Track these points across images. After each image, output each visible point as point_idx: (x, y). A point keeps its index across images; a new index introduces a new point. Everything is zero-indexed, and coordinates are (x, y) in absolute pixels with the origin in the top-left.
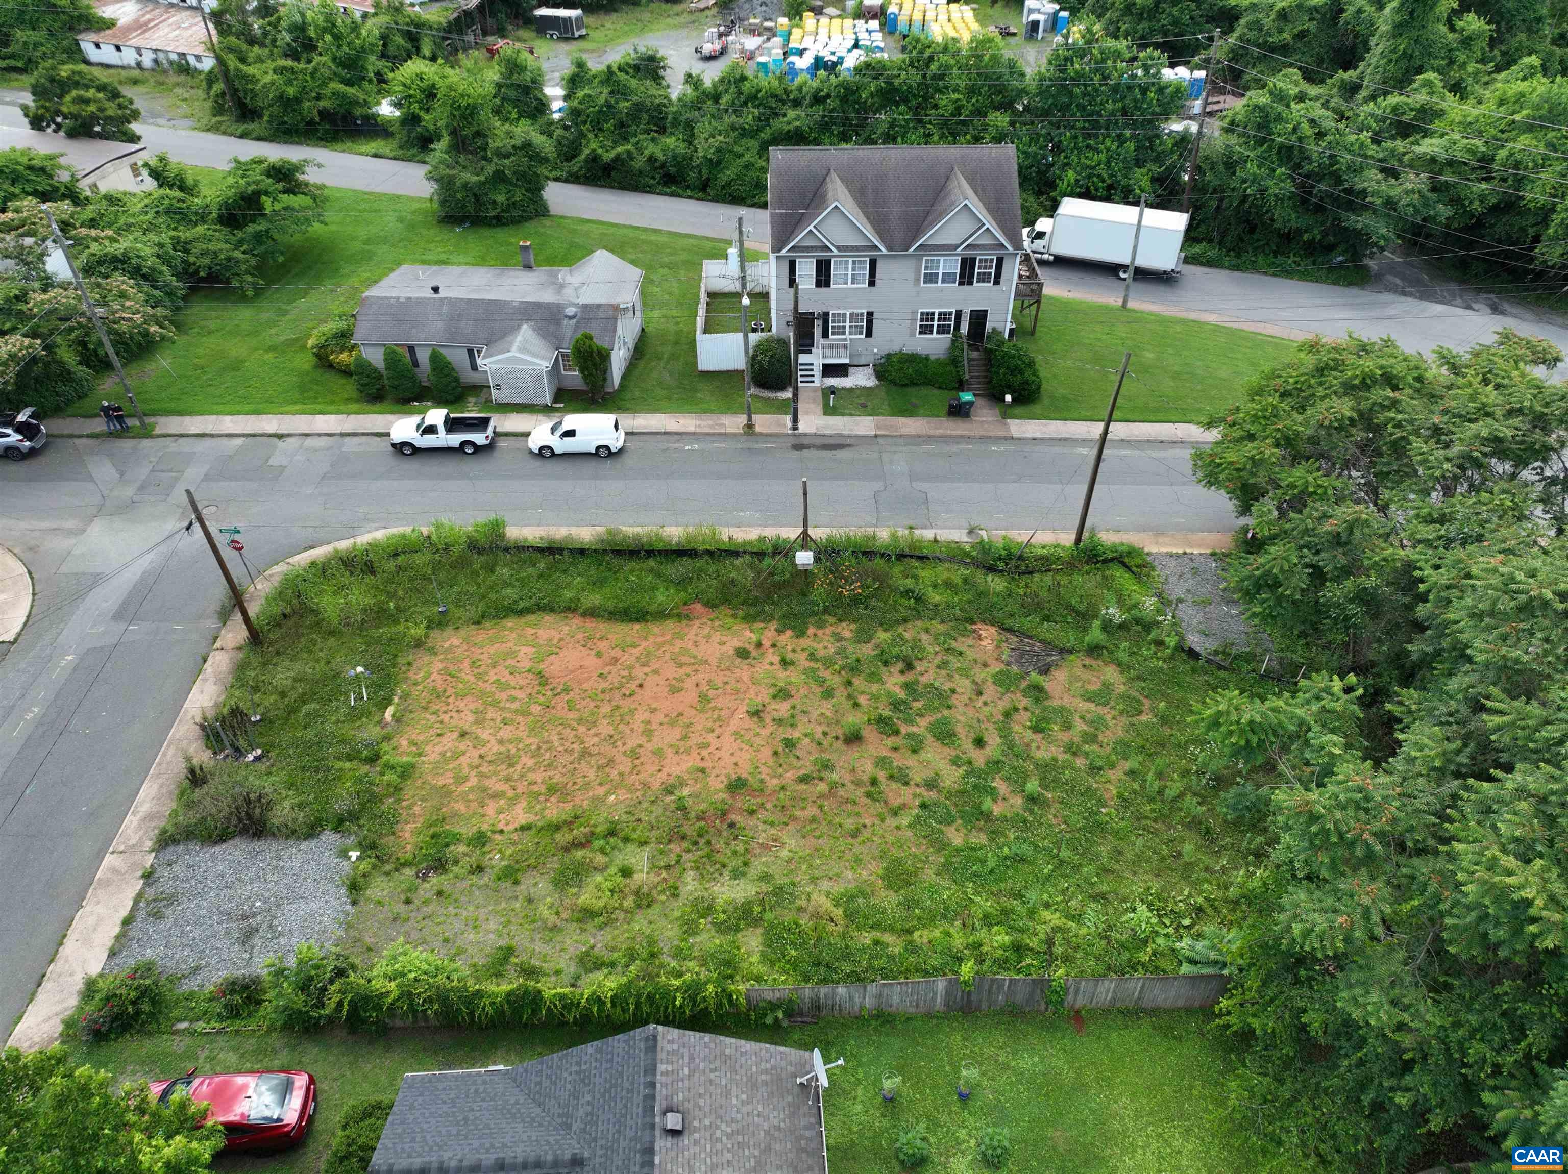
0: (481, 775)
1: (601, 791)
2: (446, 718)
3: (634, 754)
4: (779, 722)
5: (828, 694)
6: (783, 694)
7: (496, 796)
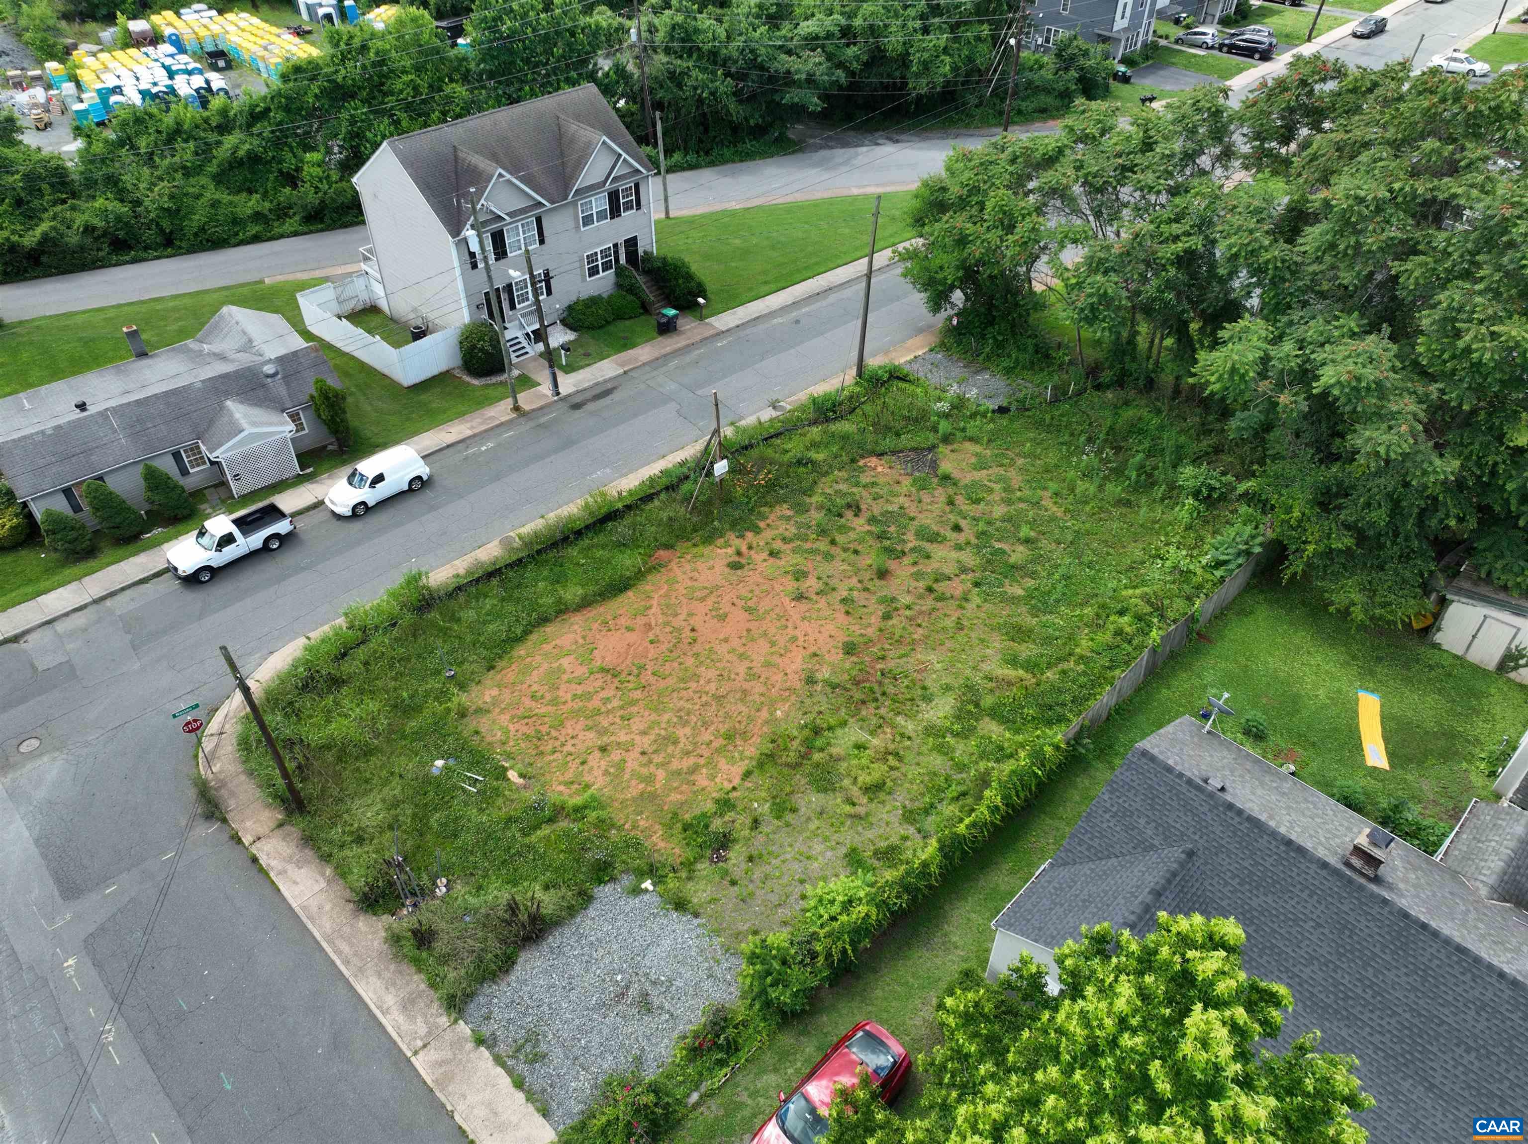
0: (661, 765)
1: (764, 714)
2: (569, 748)
3: (752, 676)
4: (822, 593)
5: (829, 556)
6: (800, 575)
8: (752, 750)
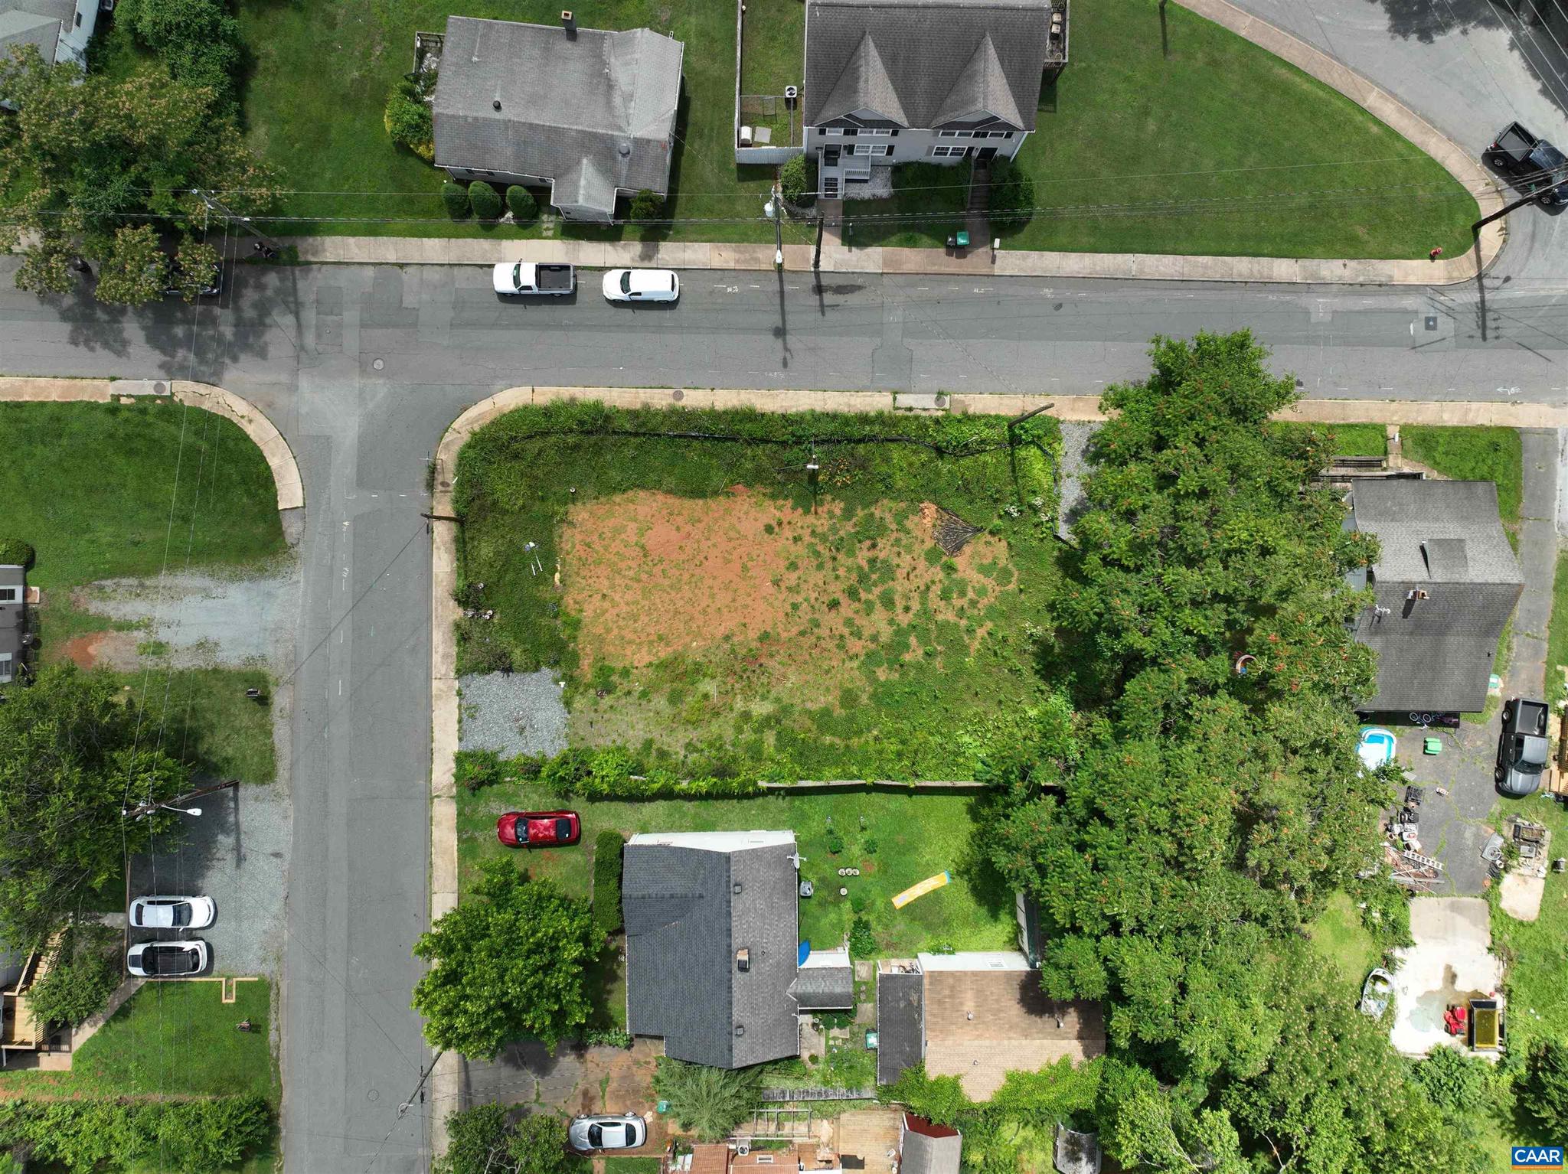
0: (620, 628)
1: (688, 639)
2: (591, 581)
3: (704, 612)
4: (789, 589)
5: (820, 567)
6: (793, 566)
7: (630, 642)
8: (664, 653)
